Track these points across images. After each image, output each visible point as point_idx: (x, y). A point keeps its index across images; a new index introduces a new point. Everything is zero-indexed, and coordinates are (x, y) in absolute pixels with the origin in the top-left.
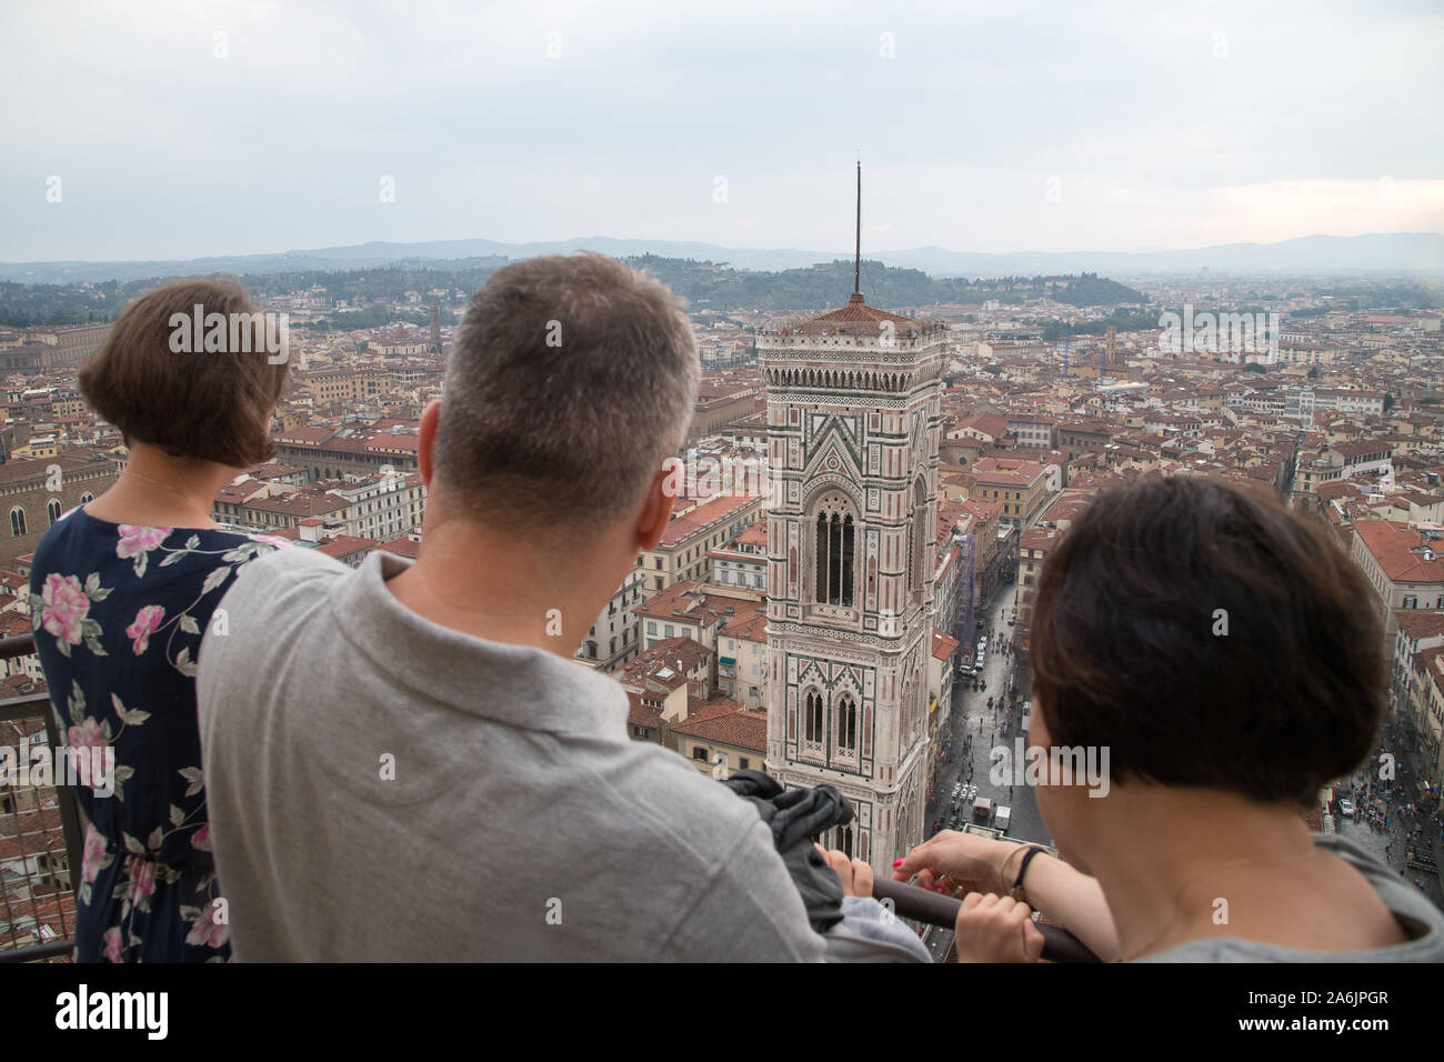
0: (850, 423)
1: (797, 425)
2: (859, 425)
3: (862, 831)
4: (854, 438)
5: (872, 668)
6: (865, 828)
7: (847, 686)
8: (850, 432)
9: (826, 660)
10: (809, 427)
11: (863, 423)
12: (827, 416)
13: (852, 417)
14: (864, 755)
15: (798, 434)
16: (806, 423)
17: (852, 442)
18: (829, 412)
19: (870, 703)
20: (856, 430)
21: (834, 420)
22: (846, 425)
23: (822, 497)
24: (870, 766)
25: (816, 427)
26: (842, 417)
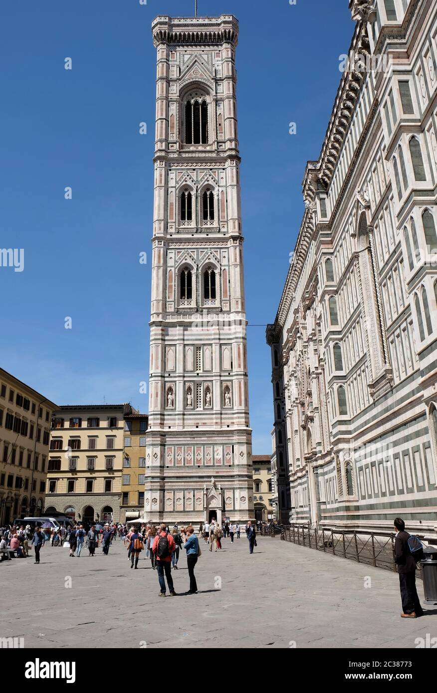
0: (205, 57)
1: (175, 59)
2: (210, 57)
3: (223, 268)
4: (208, 63)
5: (224, 169)
6: (225, 266)
7: (208, 181)
8: (205, 60)
9: (194, 170)
10: (182, 60)
11: (212, 56)
12: (192, 55)
13: (206, 54)
14: (221, 220)
15: (175, 63)
16: (180, 58)
17: (206, 64)
18: (193, 53)
19: (224, 189)
20: (208, 60)
21: (196, 56)
22: (203, 58)
23: (189, 93)
24: (226, 226)
25: (186, 59)
26: (200, 55)
